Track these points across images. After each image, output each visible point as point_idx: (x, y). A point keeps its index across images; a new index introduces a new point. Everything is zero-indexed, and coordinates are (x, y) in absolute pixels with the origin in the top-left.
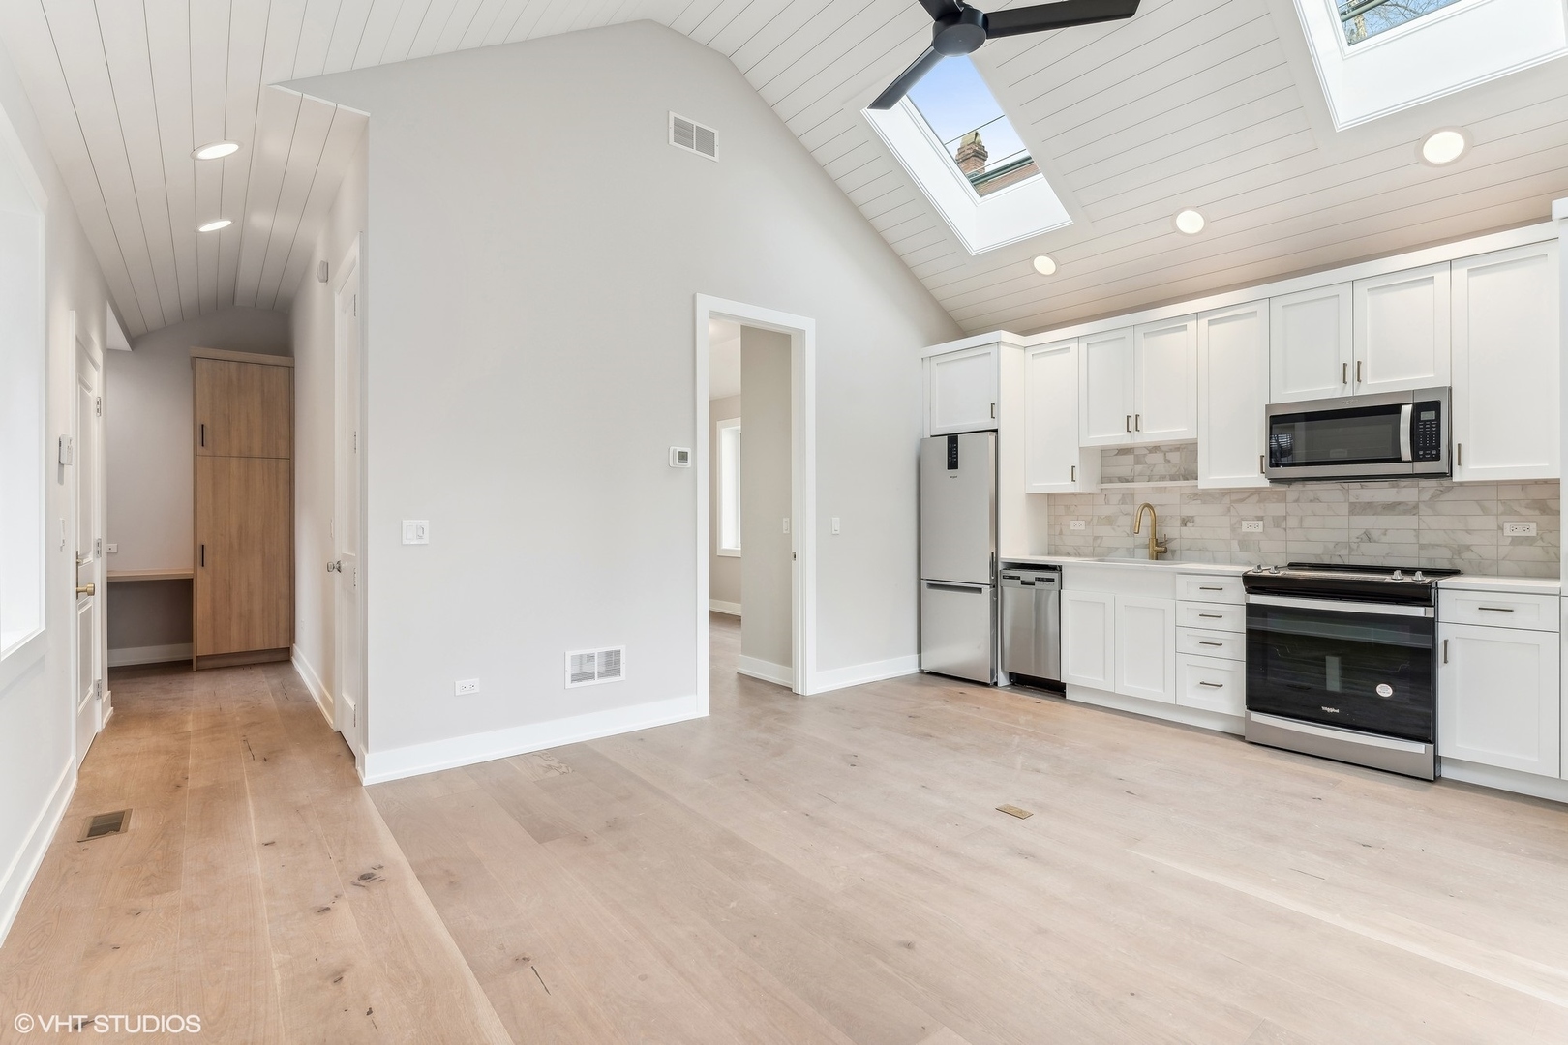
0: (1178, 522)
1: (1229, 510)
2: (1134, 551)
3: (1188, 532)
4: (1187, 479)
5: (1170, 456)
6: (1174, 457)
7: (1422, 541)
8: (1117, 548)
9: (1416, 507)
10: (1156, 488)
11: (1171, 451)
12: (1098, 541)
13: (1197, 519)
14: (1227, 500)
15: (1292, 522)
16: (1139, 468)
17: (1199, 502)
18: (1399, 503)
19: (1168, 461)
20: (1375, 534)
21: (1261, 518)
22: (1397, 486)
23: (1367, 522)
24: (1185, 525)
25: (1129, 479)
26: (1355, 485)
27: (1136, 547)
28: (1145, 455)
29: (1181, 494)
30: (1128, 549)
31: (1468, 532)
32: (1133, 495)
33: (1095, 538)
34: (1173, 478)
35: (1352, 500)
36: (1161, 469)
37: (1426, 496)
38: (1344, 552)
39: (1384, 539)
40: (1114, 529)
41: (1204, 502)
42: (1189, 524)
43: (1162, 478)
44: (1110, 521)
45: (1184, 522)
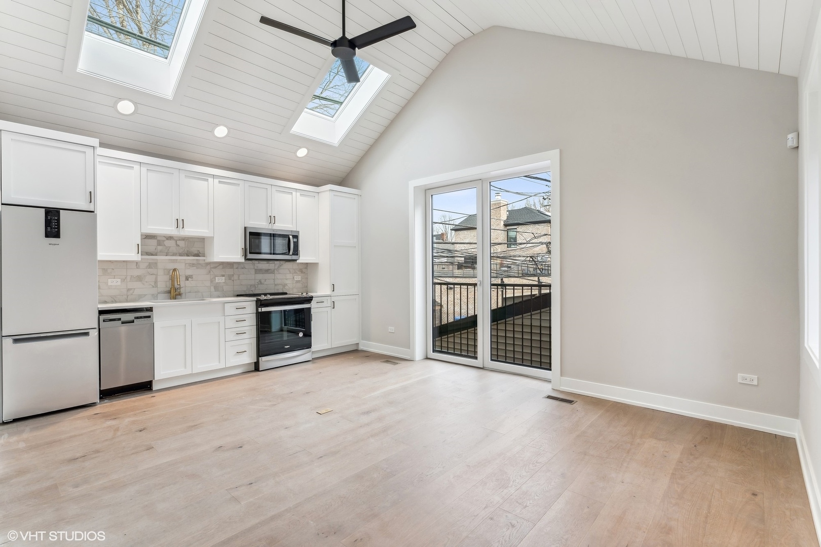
0: (184, 278)
1: (210, 272)
2: (157, 296)
3: (189, 283)
4: (189, 256)
5: (179, 242)
6: (181, 244)
7: (276, 283)
8: (145, 295)
9: (274, 271)
10: (171, 260)
11: (180, 240)
12: (131, 291)
13: (194, 277)
14: (208, 267)
15: (236, 277)
16: (160, 248)
17: (194, 268)
18: (270, 270)
19: (178, 245)
20: (263, 281)
21: (223, 276)
22: (269, 263)
23: (260, 276)
24: (188, 280)
25: (154, 253)
26: (257, 262)
27: (159, 293)
28: (164, 241)
29: (186, 264)
30: (153, 295)
31: (286, 279)
32: (156, 263)
33: (129, 290)
34: (181, 255)
35: (256, 268)
36: (174, 249)
37: (276, 268)
38: (253, 289)
39: (265, 283)
40: (143, 284)
41: (197, 268)
42: (190, 279)
43: (174, 255)
44: (139, 278)
45: (187, 279)
